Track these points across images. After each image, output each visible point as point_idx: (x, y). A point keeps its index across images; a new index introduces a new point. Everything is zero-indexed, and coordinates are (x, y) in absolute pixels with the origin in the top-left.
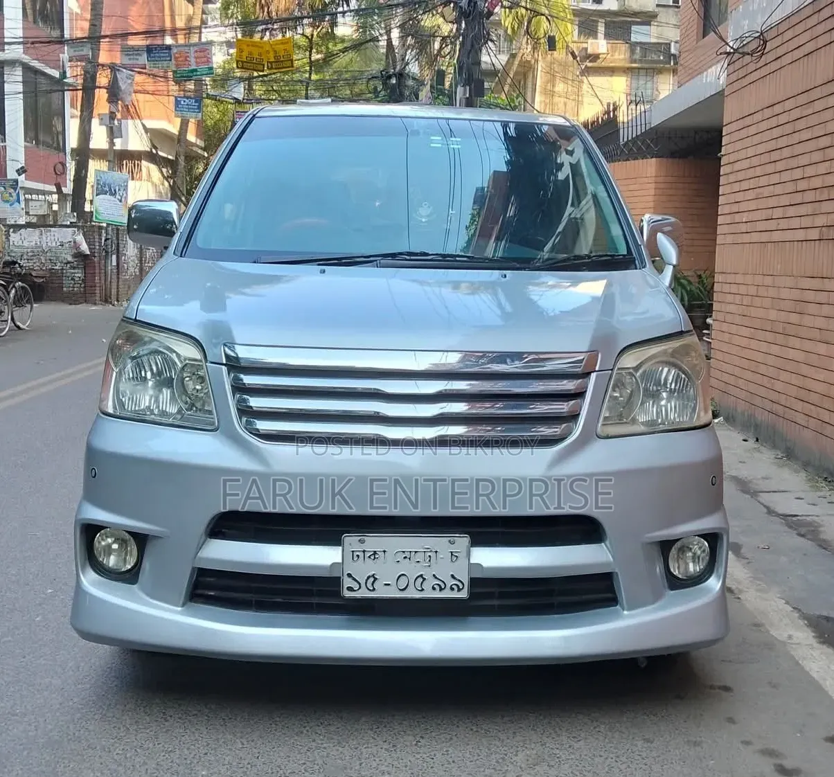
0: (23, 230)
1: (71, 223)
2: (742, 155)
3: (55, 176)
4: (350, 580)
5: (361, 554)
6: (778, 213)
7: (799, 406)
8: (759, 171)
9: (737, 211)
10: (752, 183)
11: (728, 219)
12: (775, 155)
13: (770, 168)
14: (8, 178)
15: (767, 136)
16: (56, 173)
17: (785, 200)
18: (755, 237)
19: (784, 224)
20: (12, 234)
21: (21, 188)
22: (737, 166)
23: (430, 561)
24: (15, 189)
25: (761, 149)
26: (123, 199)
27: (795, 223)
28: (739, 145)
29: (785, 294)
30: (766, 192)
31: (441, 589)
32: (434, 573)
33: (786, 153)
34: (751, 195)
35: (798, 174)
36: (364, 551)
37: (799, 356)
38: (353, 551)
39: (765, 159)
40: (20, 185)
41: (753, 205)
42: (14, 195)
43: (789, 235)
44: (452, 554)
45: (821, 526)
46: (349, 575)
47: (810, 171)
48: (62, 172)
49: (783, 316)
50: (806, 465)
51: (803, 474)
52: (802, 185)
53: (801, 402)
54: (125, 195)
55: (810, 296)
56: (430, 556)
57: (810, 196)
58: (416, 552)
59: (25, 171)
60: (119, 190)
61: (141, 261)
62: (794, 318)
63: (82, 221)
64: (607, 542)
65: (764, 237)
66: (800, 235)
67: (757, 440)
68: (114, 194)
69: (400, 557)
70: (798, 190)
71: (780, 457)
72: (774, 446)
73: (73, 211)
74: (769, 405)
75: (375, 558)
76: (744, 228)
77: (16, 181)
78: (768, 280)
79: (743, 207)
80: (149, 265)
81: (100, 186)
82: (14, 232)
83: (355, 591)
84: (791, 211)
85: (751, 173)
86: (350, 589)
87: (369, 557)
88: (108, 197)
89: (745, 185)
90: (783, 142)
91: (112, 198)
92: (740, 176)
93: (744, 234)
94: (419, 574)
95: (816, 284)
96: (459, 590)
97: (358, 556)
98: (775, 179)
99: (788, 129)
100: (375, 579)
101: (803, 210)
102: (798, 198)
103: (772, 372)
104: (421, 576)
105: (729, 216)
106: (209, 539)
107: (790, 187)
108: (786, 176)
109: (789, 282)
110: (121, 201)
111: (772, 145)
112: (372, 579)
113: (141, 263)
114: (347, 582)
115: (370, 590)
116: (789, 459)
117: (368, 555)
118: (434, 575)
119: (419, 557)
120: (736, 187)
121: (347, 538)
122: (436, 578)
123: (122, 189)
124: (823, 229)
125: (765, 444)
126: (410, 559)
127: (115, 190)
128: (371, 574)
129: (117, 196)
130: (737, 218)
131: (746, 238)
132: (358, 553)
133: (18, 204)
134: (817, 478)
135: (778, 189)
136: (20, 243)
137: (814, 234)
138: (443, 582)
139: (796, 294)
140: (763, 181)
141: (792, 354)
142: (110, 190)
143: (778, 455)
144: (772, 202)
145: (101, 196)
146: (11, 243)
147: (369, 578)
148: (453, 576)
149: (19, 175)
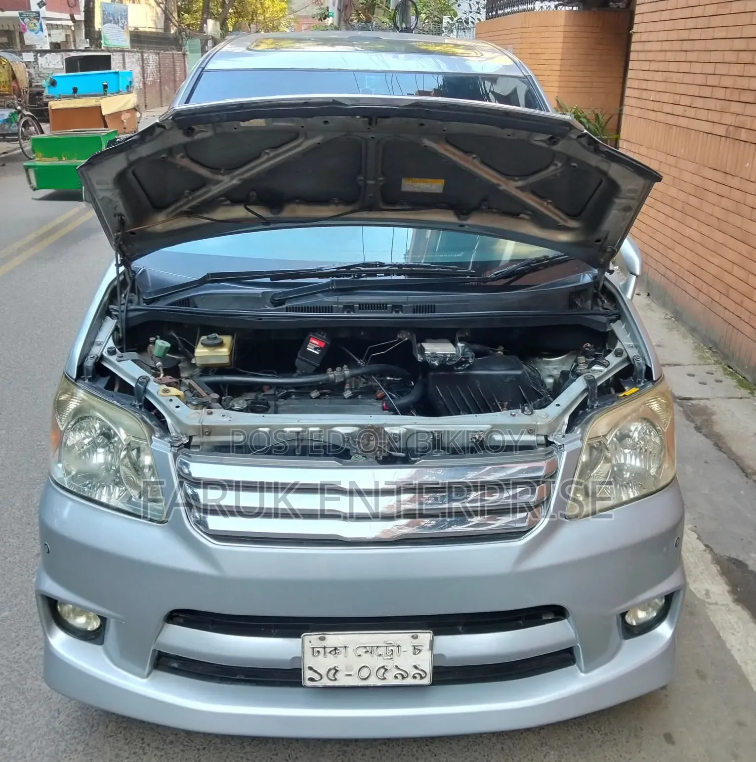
0: (48, 55)
1: (86, 48)
2: (653, 36)
3: (69, 8)
4: (311, 672)
5: (321, 650)
6: (685, 100)
7: (692, 279)
8: (669, 56)
9: (645, 88)
10: (661, 66)
11: (636, 93)
12: (687, 46)
13: (681, 56)
14: (33, 10)
15: (681, 24)
16: (70, 6)
17: (694, 90)
18: (661, 117)
19: (690, 112)
20: (39, 58)
21: (43, 18)
22: (648, 46)
23: (392, 654)
24: (38, 20)
25: (673, 35)
26: (125, 27)
27: (703, 114)
28: (651, 27)
29: (687, 176)
30: (675, 77)
31: (403, 678)
32: (396, 664)
33: (698, 45)
34: (659, 76)
35: (709, 68)
36: (325, 648)
37: (696, 236)
38: (313, 648)
39: (677, 46)
40: (41, 16)
41: (661, 87)
42: (38, 24)
43: (695, 124)
44: (414, 648)
45: (713, 414)
46: (310, 668)
47: (723, 69)
48: (74, 4)
49: (682, 196)
50: (693, 331)
51: (690, 341)
52: (712, 81)
53: (693, 277)
54: (126, 23)
55: (712, 186)
56: (392, 650)
57: (720, 93)
58: (378, 647)
59: (44, 4)
60: (121, 19)
61: (143, 77)
62: (693, 201)
63: (94, 46)
64: (570, 618)
65: (671, 119)
66: (707, 127)
67: (649, 295)
68: (117, 23)
69: (361, 651)
70: (708, 84)
71: (669, 317)
72: (664, 305)
73: (86, 38)
74: (662, 270)
75: (336, 653)
76: (651, 106)
77: (38, 13)
78: (671, 160)
79: (651, 86)
80: (151, 79)
81: (105, 16)
82: (41, 56)
83: (316, 681)
84: (699, 103)
85: (661, 56)
86: (311, 679)
87: (330, 652)
88: (112, 25)
89: (654, 66)
90: (695, 34)
91: (115, 26)
92: (651, 56)
93: (650, 111)
94: (381, 666)
95: (719, 177)
96: (422, 678)
97: (318, 652)
98: (685, 67)
99: (701, 22)
100: (337, 671)
101: (711, 104)
102: (707, 92)
103: (668, 242)
104: (383, 667)
105: (636, 91)
106: (167, 624)
107: (699, 79)
108: (697, 68)
109: (692, 167)
110: (123, 28)
111: (684, 35)
112: (333, 671)
113: (144, 78)
114: (308, 674)
115: (331, 680)
116: (676, 320)
117: (328, 650)
118: (396, 666)
119: (381, 651)
120: (646, 66)
121: (306, 637)
122: (399, 669)
123: (123, 18)
124: (731, 128)
125: (655, 301)
126: (371, 653)
127: (118, 19)
128: (332, 667)
129: (120, 24)
130: (645, 95)
131: (652, 115)
132: (318, 649)
133: (40, 32)
134: (702, 345)
135: (688, 78)
136: (47, 66)
137: (721, 130)
138: (405, 672)
139: (698, 180)
140: (673, 67)
141: (688, 232)
142: (114, 19)
143: (667, 314)
144: (681, 89)
145: (106, 25)
146: (40, 66)
147: (330, 670)
148: (415, 667)
149: (40, 8)
